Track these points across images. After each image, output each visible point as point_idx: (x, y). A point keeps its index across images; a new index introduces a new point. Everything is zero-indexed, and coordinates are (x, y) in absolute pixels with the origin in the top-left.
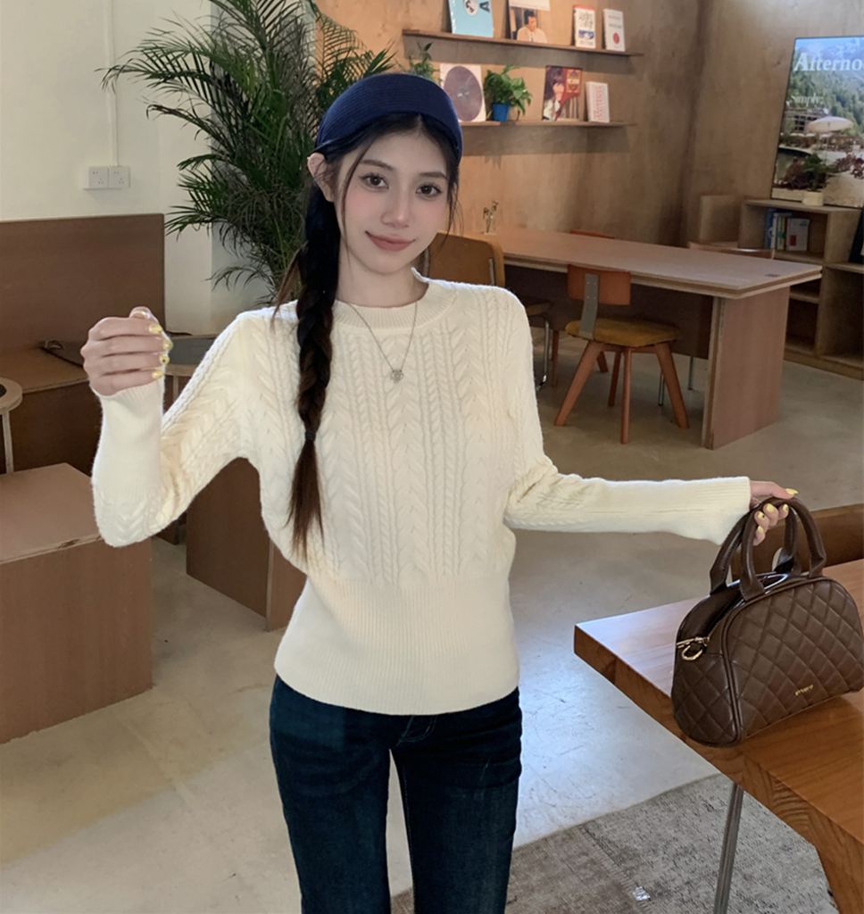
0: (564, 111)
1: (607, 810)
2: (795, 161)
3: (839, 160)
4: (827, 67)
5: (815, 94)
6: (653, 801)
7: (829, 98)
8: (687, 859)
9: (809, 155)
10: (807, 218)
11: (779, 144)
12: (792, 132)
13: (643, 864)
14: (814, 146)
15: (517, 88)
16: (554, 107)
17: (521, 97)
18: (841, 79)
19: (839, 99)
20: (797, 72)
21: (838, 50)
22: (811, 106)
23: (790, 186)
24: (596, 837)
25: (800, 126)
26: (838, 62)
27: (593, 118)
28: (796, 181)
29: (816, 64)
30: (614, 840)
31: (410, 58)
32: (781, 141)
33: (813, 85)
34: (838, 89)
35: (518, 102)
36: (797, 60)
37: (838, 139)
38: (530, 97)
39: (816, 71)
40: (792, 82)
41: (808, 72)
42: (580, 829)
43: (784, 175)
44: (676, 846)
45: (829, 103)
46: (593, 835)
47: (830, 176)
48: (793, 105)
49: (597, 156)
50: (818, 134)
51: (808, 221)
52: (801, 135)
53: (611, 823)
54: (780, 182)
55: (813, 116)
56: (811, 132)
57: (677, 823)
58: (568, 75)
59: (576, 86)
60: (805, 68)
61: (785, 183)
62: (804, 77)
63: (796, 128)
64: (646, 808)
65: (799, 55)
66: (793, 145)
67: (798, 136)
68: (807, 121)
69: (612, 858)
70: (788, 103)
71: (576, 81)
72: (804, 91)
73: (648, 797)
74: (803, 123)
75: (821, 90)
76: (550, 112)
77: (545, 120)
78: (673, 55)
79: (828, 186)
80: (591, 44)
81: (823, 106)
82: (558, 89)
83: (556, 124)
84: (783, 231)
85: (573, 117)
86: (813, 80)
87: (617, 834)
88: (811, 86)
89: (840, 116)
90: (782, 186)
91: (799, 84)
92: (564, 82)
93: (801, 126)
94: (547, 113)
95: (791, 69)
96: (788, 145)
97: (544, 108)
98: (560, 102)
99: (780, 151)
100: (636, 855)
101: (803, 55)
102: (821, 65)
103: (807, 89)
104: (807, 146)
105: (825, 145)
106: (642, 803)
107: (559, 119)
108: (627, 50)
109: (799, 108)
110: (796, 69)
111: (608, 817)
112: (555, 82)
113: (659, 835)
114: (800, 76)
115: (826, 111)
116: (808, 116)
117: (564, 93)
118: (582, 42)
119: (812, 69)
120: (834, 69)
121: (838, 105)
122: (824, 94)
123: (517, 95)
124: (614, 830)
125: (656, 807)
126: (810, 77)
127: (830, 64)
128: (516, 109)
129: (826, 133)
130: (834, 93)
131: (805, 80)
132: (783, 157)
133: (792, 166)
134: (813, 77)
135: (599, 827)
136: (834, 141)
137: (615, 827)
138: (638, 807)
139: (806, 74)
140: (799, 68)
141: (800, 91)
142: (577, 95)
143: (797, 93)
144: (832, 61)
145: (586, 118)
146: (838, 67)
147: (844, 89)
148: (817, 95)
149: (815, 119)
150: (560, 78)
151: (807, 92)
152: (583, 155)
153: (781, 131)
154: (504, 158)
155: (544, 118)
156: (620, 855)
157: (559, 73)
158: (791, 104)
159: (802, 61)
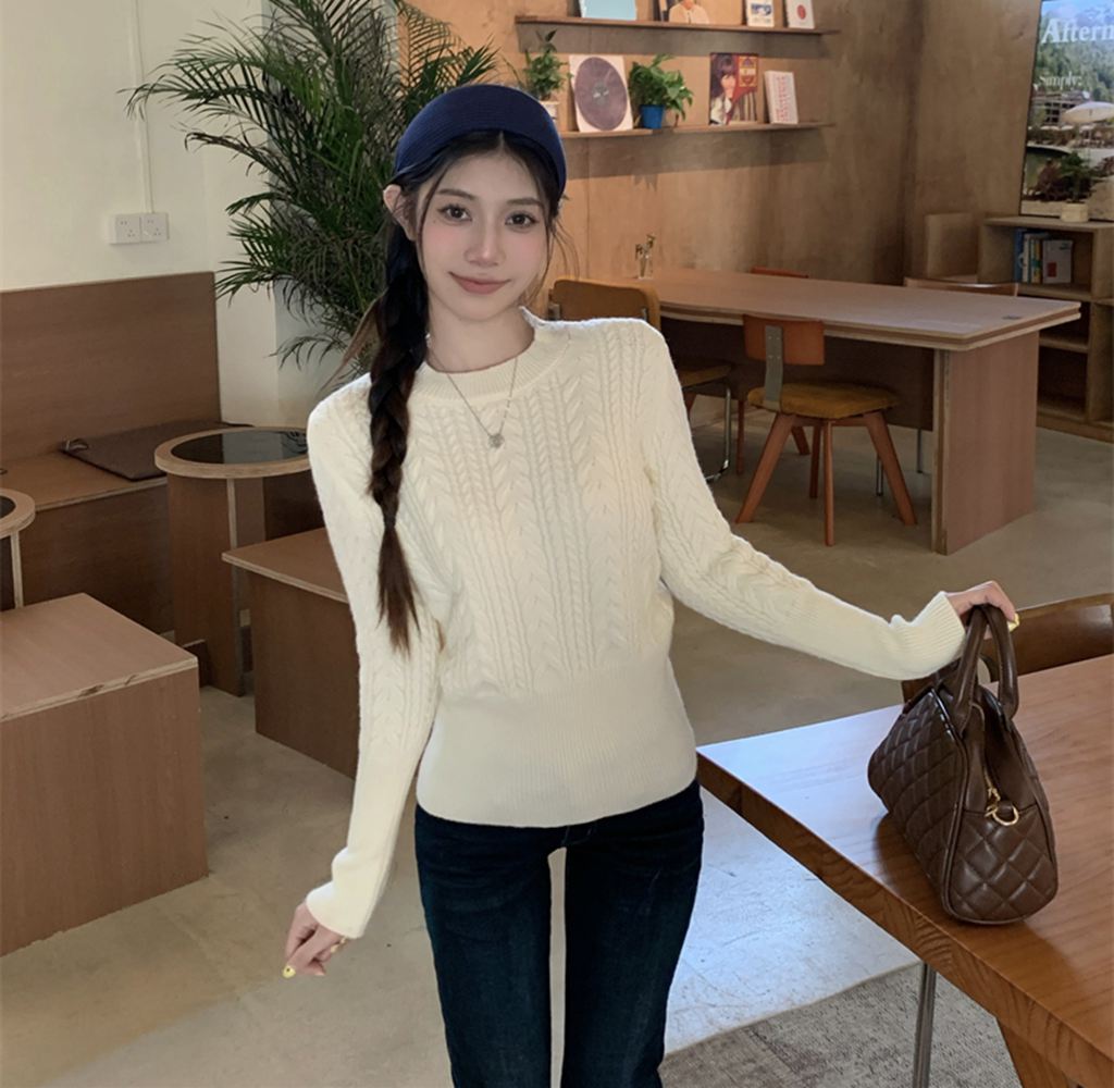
0: (737, 112)
1: (784, 1008)
2: (1049, 163)
3: (1106, 159)
4: (1085, 36)
5: (1070, 73)
6: (847, 994)
7: (1089, 78)
8: (886, 1063)
9: (1066, 154)
10: (1068, 239)
11: (1026, 142)
12: (1043, 125)
13: (830, 1070)
14: (1073, 142)
15: (672, 84)
16: (723, 107)
17: (679, 96)
18: (1105, 52)
19: (1102, 78)
20: (1046, 45)
21: (1098, 12)
22: (1067, 89)
23: (1044, 198)
24: (768, 1039)
25: (1052, 116)
26: (1099, 28)
27: (776, 119)
28: (1051, 190)
29: (1069, 33)
30: (792, 1042)
31: (526, 52)
32: (1029, 137)
33: (1068, 61)
34: (1100, 63)
35: (674, 103)
36: (1045, 29)
37: (1103, 131)
38: (690, 96)
39: (1070, 42)
40: (1039, 58)
41: (1060, 44)
42: (746, 1032)
43: (1035, 184)
44: (874, 1047)
45: (1089, 84)
46: (763, 1039)
47: (1096, 182)
48: (1042, 88)
49: (784, 169)
50: (1077, 127)
51: (1071, 243)
52: (1055, 128)
53: (790, 1023)
54: (1031, 193)
55: (1070, 103)
56: (1067, 124)
57: (877, 1020)
58: (740, 64)
59: (752, 78)
60: (1056, 39)
61: (1038, 193)
62: (1055, 51)
63: (1048, 120)
64: (837, 1003)
65: (1047, 22)
66: (1045, 142)
67: (1051, 130)
68: (1062, 110)
69: (789, 1065)
70: (1036, 86)
71: (752, 72)
72: (1056, 70)
73: (840, 989)
74: (1057, 112)
75: (1079, 67)
76: (720, 114)
77: (713, 125)
78: (881, 30)
79: (1094, 194)
80: (768, 21)
81: (1082, 89)
82: (728, 82)
83: (726, 129)
84: (1038, 258)
85: (749, 119)
86: (1068, 55)
87: (796, 1036)
88: (1065, 63)
89: (1104, 100)
90: (1034, 198)
91: (1049, 60)
92: (735, 73)
93: (1054, 115)
94: (715, 116)
95: (1038, 41)
96: (1038, 143)
97: (710, 109)
98: (731, 100)
99: (1029, 150)
100: (820, 1061)
101: (1053, 22)
102: (1077, 35)
103: (1060, 67)
104: (1064, 143)
105: (1088, 140)
106: (832, 997)
107: (732, 123)
108: (816, 29)
109: (1050, 93)
110: (1044, 41)
111: (785, 1017)
112: (723, 74)
113: (853, 1035)
114: (1049, 50)
115: (1086, 95)
116: (1062, 102)
117: (737, 88)
118: (756, 20)
119: (1065, 40)
120: (1094, 38)
121: (1101, 86)
122: (1083, 73)
123: (672, 93)
124: (792, 1032)
125: (851, 1002)
126: (1063, 50)
127: (1088, 31)
128: (673, 111)
129: (1088, 124)
130: (1095, 70)
131: (1056, 55)
132: (1032, 158)
133: (1045, 171)
134: (1066, 49)
135: (771, 1029)
136: (1098, 134)
137: (794, 1027)
138: (826, 1002)
139: (1058, 47)
140: (1048, 40)
141: (1051, 70)
142: (753, 90)
143: (1047, 73)
144: (1090, 27)
145: (767, 120)
146: (1099, 36)
147: (1108, 64)
148: (1073, 74)
149: (1072, 106)
150: (729, 68)
151: (1059, 71)
152: (766, 168)
153: (1029, 124)
154: (660, 176)
155: (711, 122)
156: (799, 1061)
157: (729, 62)
158: (1040, 88)
159: (1051, 29)
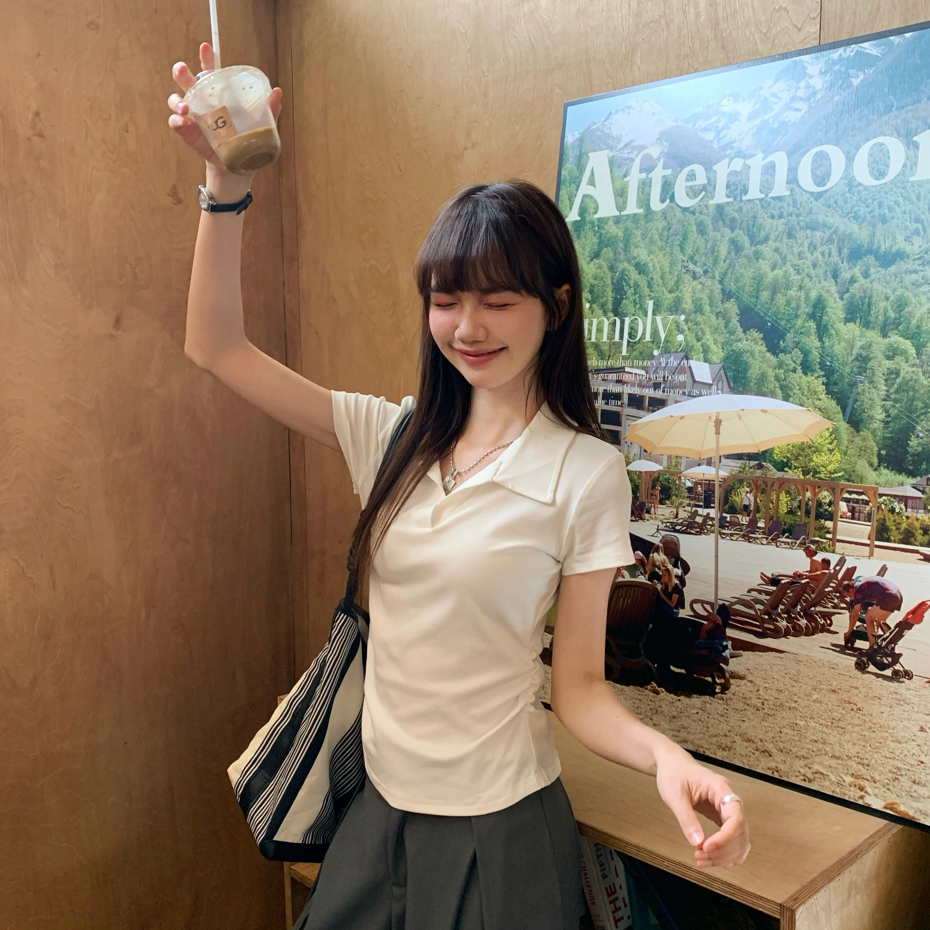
5: (650, 305)
7: (709, 319)
19: (751, 319)
22: (640, 351)
26: (738, 165)
33: (641, 269)
39: (648, 213)
41: (617, 220)
45: (708, 338)
47: (744, 647)
50: (675, 466)
55: (649, 393)
60: (607, 209)
62: (606, 240)
65: (582, 160)
72: (610, 296)
79: (735, 688)
81: (687, 353)
88: (634, 275)
101: (597, 161)
102: (668, 190)
105: (711, 513)
110: (572, 216)
115: (703, 371)
116: (627, 390)
119: (632, 208)
120: (721, 197)
121: (752, 344)
122: (688, 305)
126: (628, 239)
129: (708, 461)
130: (727, 295)
131: (607, 252)
139: (615, 230)
140: (583, 212)
146: (738, 188)
148: (659, 309)
149: (659, 404)
159: (592, 182)
